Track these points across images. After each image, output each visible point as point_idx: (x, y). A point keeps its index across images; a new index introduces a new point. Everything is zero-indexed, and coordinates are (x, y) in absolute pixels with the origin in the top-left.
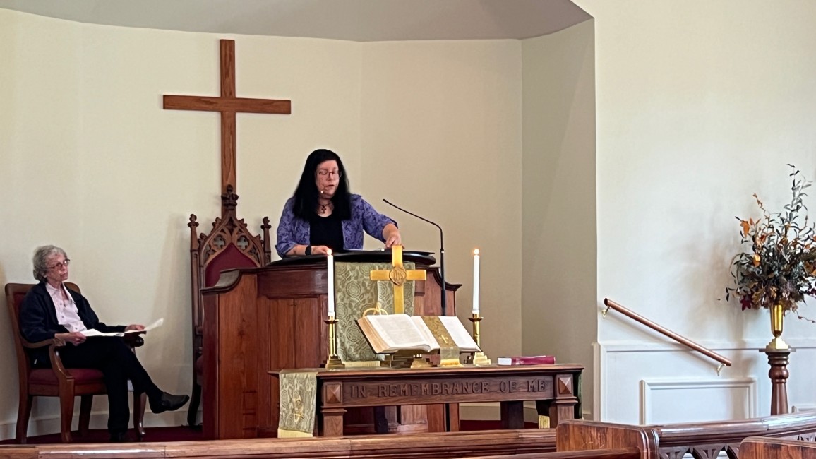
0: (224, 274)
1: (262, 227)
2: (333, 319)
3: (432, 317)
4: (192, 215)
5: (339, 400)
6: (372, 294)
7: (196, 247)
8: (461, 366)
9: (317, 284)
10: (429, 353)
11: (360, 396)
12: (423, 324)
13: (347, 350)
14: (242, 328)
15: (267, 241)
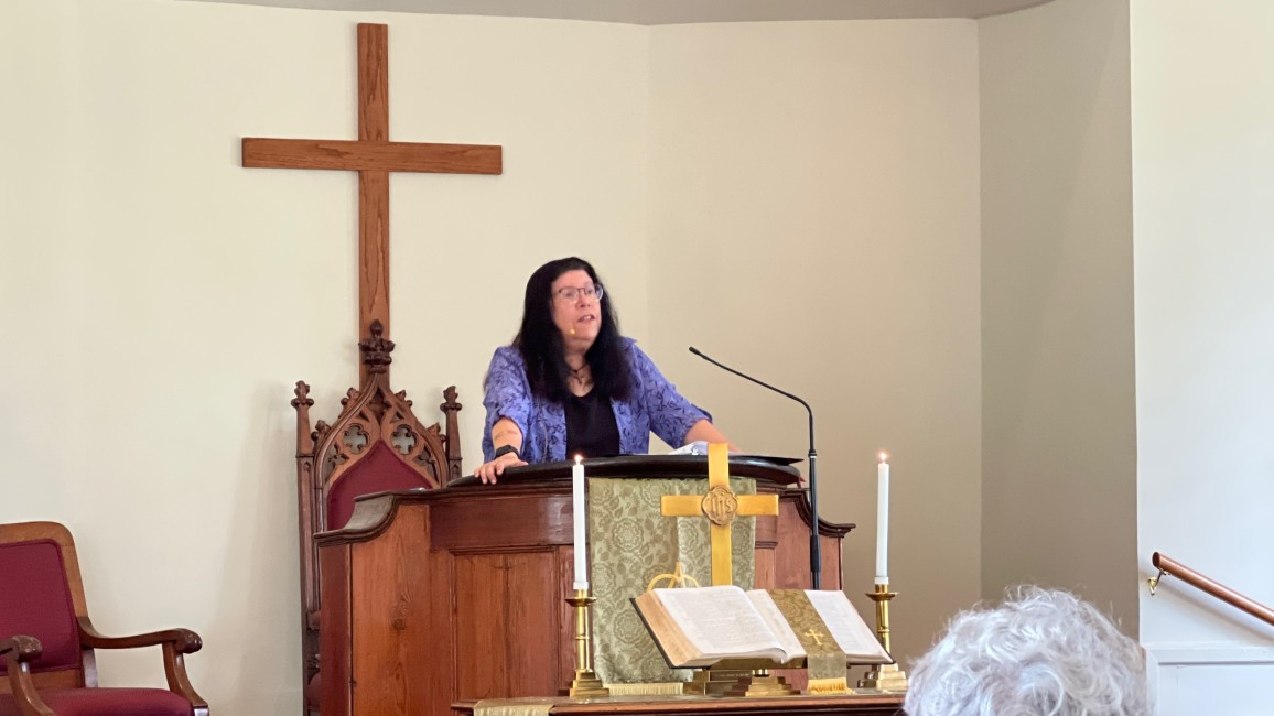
0: (363, 503)
1: (444, 408)
2: (585, 596)
3: (790, 592)
4: (300, 384)
6: (666, 544)
7: (308, 450)
8: (850, 692)
9: (552, 523)
10: (784, 666)
12: (772, 606)
13: (615, 661)
14: (400, 614)
15: (452, 436)
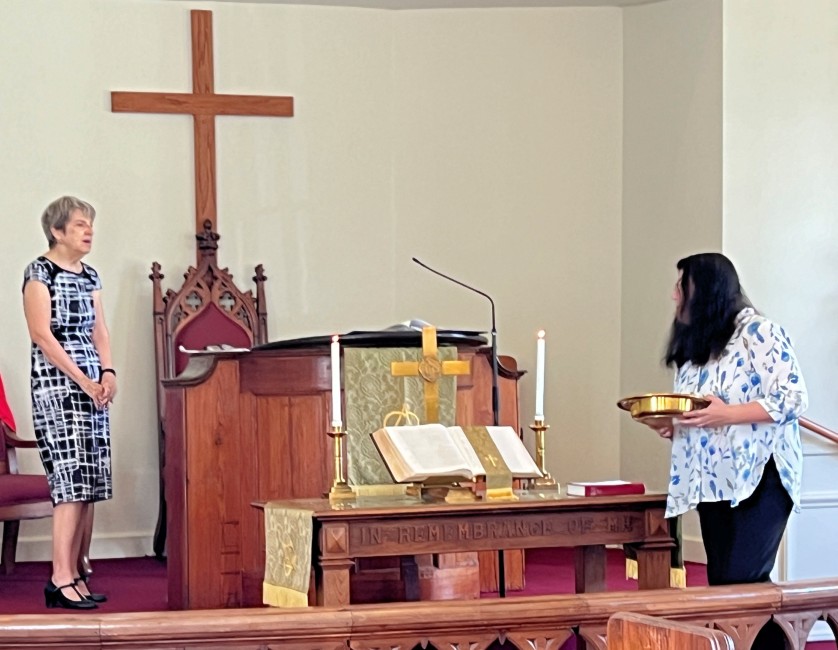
0: (194, 358)
1: (255, 279)
2: (341, 431)
3: (477, 428)
4: (154, 264)
5: (344, 548)
6: (396, 392)
7: (161, 308)
8: (514, 497)
9: (320, 376)
10: (471, 480)
11: (373, 541)
12: (464, 438)
13: (362, 470)
14: (218, 434)
15: (261, 299)
